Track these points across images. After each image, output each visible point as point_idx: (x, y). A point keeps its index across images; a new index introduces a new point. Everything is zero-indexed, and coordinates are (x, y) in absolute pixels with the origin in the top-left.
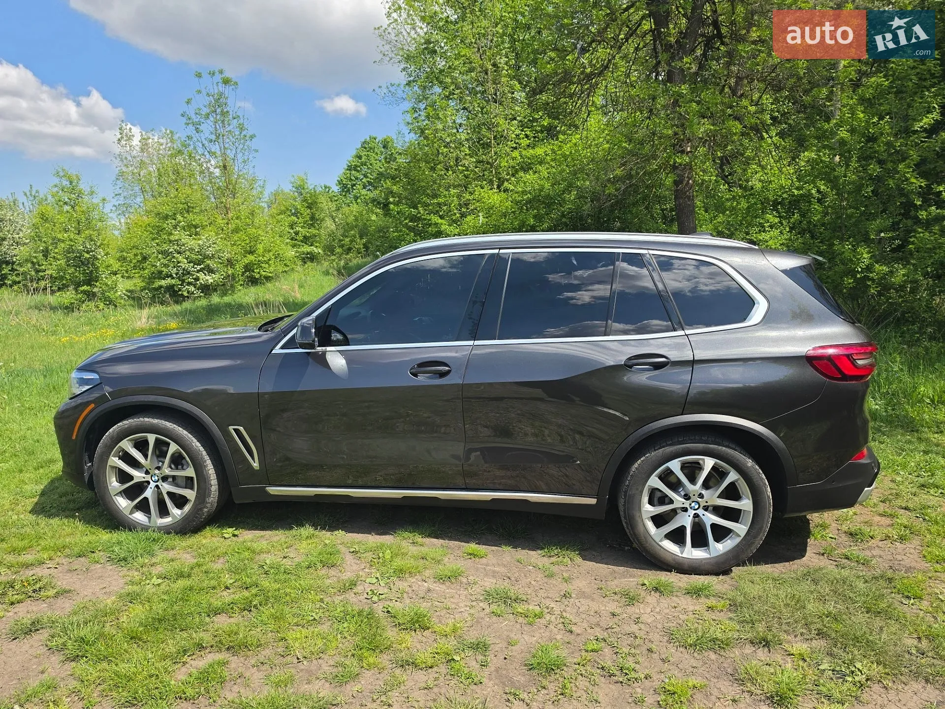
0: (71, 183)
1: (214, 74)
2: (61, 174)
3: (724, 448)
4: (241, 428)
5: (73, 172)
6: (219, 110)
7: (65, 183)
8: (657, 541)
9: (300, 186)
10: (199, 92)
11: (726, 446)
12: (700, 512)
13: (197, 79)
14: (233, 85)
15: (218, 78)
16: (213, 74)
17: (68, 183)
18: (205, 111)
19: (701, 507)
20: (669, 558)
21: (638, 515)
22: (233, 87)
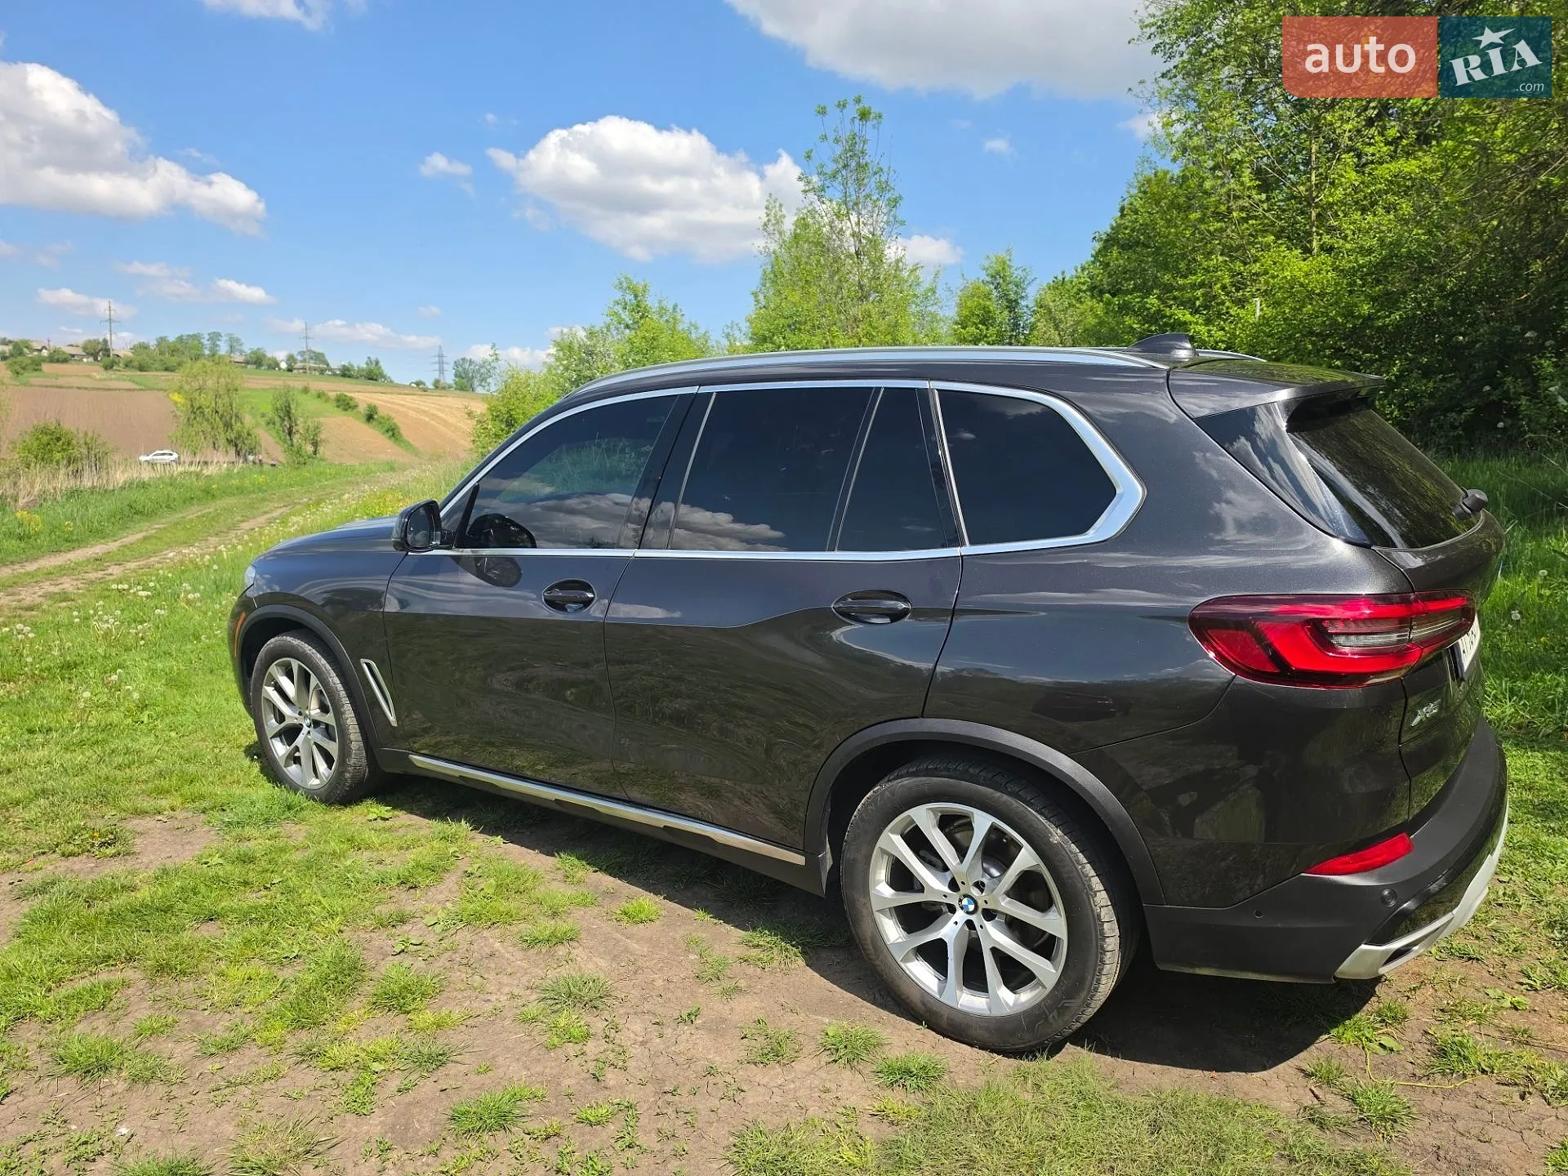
0: (636, 296)
1: (844, 106)
2: (625, 285)
3: (1005, 797)
4: (373, 664)
5: (638, 281)
6: (853, 164)
7: (629, 297)
8: (899, 960)
9: (998, 273)
10: (825, 138)
11: (1010, 794)
12: (977, 919)
13: (820, 117)
14: (875, 118)
15: (852, 111)
16: (842, 106)
17: (632, 297)
18: (830, 168)
19: (980, 910)
20: (915, 998)
21: (863, 900)
22: (875, 121)
